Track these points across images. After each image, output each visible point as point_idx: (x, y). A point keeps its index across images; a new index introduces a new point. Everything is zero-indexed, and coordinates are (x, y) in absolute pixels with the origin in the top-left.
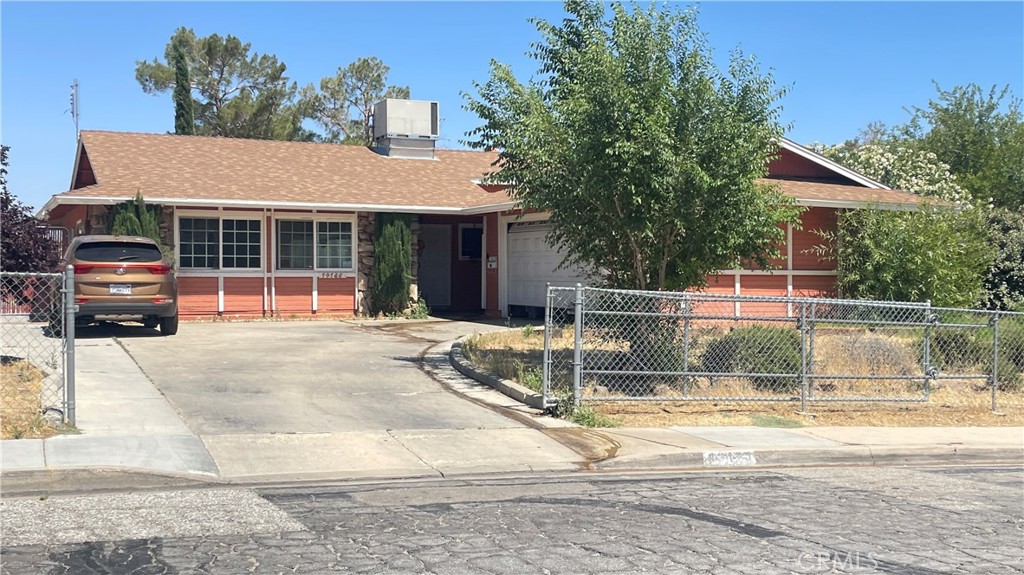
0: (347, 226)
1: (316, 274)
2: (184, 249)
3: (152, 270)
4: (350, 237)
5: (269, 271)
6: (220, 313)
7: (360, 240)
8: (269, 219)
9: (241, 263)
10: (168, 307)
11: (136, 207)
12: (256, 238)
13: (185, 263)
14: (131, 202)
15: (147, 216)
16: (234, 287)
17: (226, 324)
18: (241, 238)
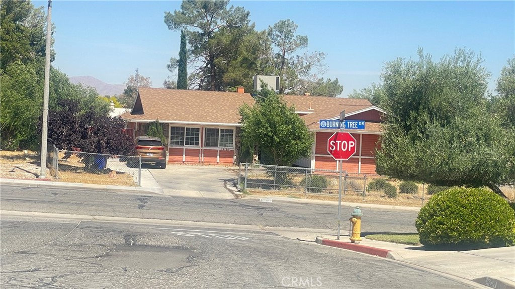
0: (232, 131)
1: (219, 149)
2: (172, 138)
3: (159, 149)
4: (233, 135)
5: (202, 147)
6: (183, 162)
7: (236, 136)
8: (202, 128)
9: (192, 144)
10: (163, 160)
11: (156, 124)
12: (198, 135)
13: (172, 143)
14: (155, 122)
15: (159, 127)
16: (189, 153)
17: (185, 166)
18: (192, 134)
